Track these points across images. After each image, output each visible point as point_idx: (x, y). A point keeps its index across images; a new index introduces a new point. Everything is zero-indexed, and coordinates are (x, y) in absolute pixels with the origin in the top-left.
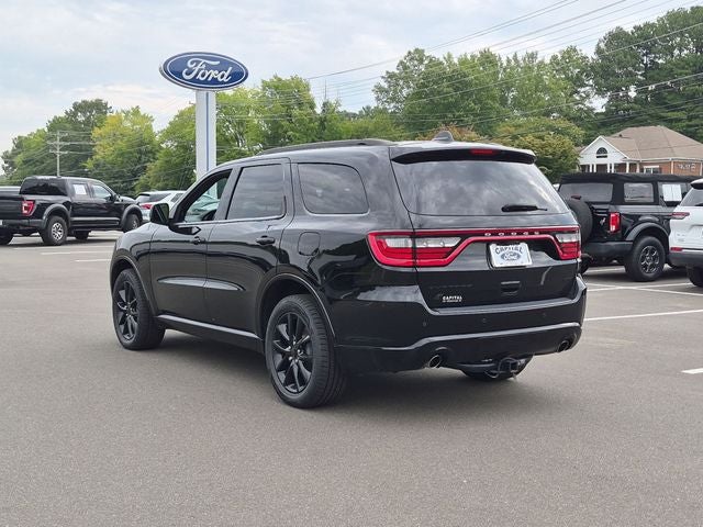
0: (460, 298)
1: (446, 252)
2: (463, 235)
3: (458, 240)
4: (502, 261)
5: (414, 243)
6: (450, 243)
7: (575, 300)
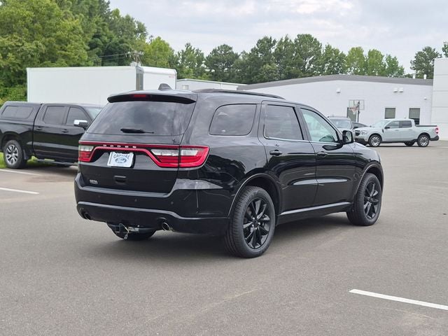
0: (96, 182)
7: (166, 196)
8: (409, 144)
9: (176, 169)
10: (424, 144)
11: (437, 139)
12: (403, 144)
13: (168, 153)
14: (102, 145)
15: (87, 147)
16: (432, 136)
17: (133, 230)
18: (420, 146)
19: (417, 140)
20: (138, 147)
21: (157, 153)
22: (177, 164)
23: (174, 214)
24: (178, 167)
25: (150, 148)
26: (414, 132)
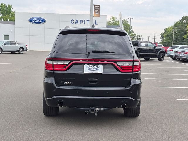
0: (70, 83)
1: (65, 66)
2: (71, 60)
3: (69, 62)
4: (89, 71)
5: (53, 63)
6: (66, 63)
7: (127, 89)
8: (13, 52)
9: (131, 73)
10: (21, 52)
11: (26, 50)
12: (11, 53)
13: (126, 64)
14: (79, 60)
15: (66, 62)
16: (25, 49)
17: (99, 110)
18: (20, 53)
19: (18, 51)
20: (108, 61)
21: (120, 64)
22: (132, 70)
23: (131, 98)
24: (132, 72)
25: (116, 61)
26: (17, 47)
